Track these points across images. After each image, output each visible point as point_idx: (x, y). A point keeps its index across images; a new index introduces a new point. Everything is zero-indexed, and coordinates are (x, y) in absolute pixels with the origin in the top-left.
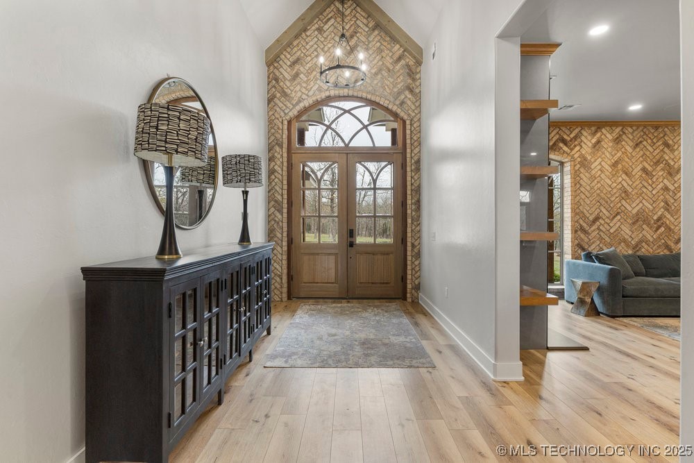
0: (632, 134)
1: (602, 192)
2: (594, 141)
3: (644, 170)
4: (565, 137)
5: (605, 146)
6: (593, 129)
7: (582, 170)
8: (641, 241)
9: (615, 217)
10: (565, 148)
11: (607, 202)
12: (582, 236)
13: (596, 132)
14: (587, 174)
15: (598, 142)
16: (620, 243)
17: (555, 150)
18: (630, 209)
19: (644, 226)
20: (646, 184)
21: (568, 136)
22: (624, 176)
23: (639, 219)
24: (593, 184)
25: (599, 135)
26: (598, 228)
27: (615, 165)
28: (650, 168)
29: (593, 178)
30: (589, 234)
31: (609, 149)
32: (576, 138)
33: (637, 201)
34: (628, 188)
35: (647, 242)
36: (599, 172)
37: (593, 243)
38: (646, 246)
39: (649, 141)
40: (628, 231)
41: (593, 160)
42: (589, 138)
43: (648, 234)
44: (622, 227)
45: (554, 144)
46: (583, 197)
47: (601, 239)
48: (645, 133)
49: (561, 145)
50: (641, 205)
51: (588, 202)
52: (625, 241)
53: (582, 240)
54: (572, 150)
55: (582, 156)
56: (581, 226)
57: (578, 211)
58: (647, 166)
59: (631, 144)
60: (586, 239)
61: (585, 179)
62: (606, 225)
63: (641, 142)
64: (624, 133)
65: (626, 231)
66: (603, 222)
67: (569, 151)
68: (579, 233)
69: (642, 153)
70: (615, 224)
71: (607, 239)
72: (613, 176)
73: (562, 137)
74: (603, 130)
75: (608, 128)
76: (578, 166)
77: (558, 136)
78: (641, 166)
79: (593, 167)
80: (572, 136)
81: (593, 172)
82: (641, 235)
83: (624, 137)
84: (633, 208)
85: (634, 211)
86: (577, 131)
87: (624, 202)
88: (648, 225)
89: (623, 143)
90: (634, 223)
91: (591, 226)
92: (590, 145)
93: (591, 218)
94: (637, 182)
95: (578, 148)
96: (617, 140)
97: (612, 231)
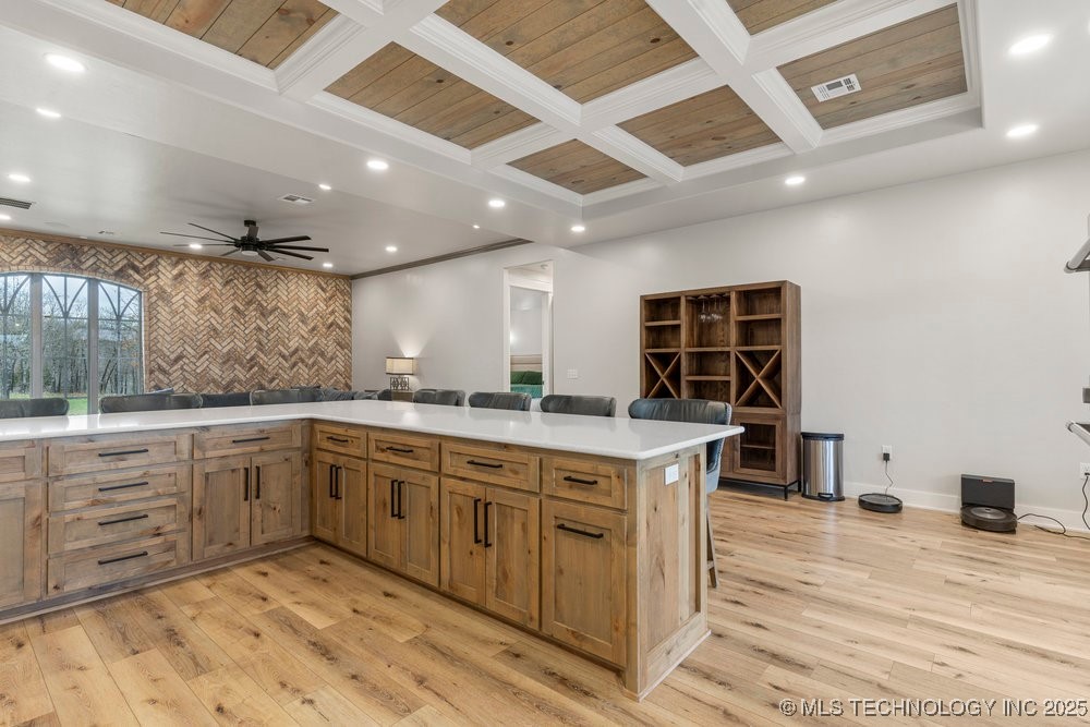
0: (221, 270)
1: (186, 328)
2: (175, 272)
3: (235, 308)
4: (136, 263)
5: (190, 280)
6: (174, 259)
7: (160, 303)
8: (232, 382)
9: (201, 356)
10: (136, 276)
11: (192, 340)
12: (161, 377)
13: (177, 263)
14: (166, 308)
15: (181, 274)
16: (208, 384)
17: (122, 277)
18: (220, 348)
19: (236, 366)
20: (237, 323)
21: (141, 263)
22: (213, 313)
23: (230, 359)
24: (174, 320)
25: (181, 266)
26: (182, 368)
27: (201, 301)
28: (241, 308)
29: (174, 313)
30: (170, 374)
31: (195, 284)
32: (151, 266)
33: (229, 340)
34: (218, 326)
35: (239, 382)
36: (182, 307)
37: (176, 384)
38: (239, 386)
39: (241, 280)
40: (217, 371)
41: (173, 293)
42: (169, 268)
43: (241, 373)
44: (211, 366)
45: (121, 270)
46: (162, 333)
47: (185, 379)
48: (236, 272)
49: (131, 272)
50: (232, 344)
51: (169, 339)
52: (214, 381)
53: (161, 381)
54: (146, 279)
55: (159, 287)
56: (159, 366)
57: (154, 348)
58: (239, 305)
59: (221, 281)
60: (166, 381)
61: (164, 313)
62: (191, 365)
63: (231, 280)
64: (213, 269)
65: (216, 371)
66: (187, 361)
67: (142, 280)
68: (157, 373)
69: (232, 291)
70: (202, 364)
71: (193, 379)
72: (200, 312)
73: (132, 263)
74: (186, 262)
75: (193, 261)
76: (155, 298)
77: (125, 262)
78: (231, 305)
79: (174, 300)
80: (146, 263)
81: (175, 307)
82: (232, 375)
83: (212, 272)
84: (224, 347)
85: (225, 350)
86: (152, 258)
87: (213, 341)
88: (241, 364)
89: (211, 279)
90: (224, 363)
91: (173, 365)
92: (170, 276)
93: (173, 357)
94: (228, 321)
95: (153, 278)
96: (204, 275)
97: (198, 371)
